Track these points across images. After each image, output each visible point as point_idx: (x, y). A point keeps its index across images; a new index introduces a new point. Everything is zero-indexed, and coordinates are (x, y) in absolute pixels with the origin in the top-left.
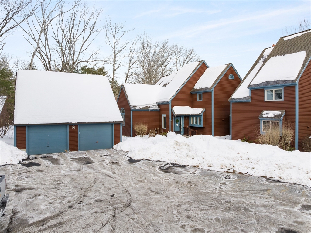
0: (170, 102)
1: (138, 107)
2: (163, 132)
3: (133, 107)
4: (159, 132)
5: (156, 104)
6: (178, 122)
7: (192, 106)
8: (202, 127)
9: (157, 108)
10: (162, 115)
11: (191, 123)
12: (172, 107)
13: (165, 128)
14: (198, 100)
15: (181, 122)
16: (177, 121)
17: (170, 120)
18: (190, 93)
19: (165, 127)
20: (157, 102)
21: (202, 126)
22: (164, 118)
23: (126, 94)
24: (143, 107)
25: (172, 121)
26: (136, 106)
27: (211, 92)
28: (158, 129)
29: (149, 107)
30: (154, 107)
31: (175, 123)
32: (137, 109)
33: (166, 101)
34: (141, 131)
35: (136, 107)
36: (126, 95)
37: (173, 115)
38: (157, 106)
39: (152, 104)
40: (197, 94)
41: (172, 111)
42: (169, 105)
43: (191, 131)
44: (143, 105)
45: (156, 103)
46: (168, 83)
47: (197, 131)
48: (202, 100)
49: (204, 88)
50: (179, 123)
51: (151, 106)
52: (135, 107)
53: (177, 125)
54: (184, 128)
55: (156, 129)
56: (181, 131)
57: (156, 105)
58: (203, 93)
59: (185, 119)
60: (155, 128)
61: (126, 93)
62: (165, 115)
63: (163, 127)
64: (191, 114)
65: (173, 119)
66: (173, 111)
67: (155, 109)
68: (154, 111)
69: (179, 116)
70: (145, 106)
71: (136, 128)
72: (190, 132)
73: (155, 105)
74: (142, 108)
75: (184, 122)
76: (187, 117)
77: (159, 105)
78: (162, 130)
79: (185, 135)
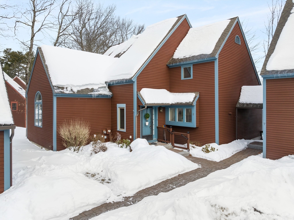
0: (135, 80)
1: (69, 89)
2: (119, 138)
3: (59, 88)
4: (111, 138)
5: (105, 85)
7: (171, 89)
8: (195, 127)
9: (106, 92)
10: (118, 105)
11: (170, 120)
12: (139, 89)
13: (124, 130)
14: (183, 78)
15: (154, 118)
16: (146, 117)
17: (135, 114)
18: (167, 65)
19: (122, 127)
20: (107, 81)
21: (193, 124)
22: (122, 110)
23: (45, 63)
24: (80, 89)
25: (138, 117)
26: (65, 87)
27: (214, 62)
28: (109, 131)
29: (92, 90)
30: (102, 89)
31: (144, 120)
32: (67, 92)
33: (125, 78)
34: (75, 138)
35: (65, 89)
36: (44, 66)
37: (141, 106)
38: (107, 88)
39: (98, 84)
40: (180, 67)
41: (138, 98)
42: (132, 85)
43: (173, 135)
44: (80, 86)
45: (106, 83)
46: (124, 52)
47: (189, 134)
48: (192, 78)
49: (196, 55)
50: (149, 119)
51: (95, 87)
52: (63, 88)
53: (147, 123)
55: (105, 132)
56: (154, 134)
57: (105, 87)
58: (193, 65)
59: (159, 112)
60: (104, 129)
61: (45, 61)
62: (124, 106)
63: (119, 128)
64: (170, 103)
65: (139, 112)
66: (141, 96)
67: (104, 95)
68: (101, 98)
69: (151, 107)
70: (84, 88)
71: (65, 133)
72: (172, 137)
73: (103, 87)
74: (78, 91)
75: (157, 118)
76: (162, 109)
77: (110, 86)
78: (118, 134)
79: (160, 141)
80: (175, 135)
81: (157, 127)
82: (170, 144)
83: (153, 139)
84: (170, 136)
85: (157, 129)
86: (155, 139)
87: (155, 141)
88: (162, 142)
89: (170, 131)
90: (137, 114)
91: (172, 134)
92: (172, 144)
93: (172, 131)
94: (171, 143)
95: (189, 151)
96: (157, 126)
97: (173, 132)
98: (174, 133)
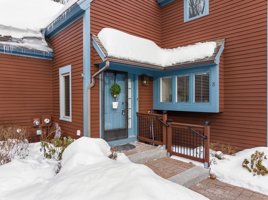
2: (58, 134)
6: (118, 93)
8: (218, 111)
10: (61, 68)
11: (161, 101)
12: (95, 29)
13: (70, 119)
14: (187, 18)
15: (130, 96)
16: (115, 92)
17: (87, 83)
19: (67, 114)
22: (67, 78)
25: (94, 89)
28: (47, 121)
31: (108, 97)
43: (170, 130)
45: (42, 31)
47: (208, 127)
50: (121, 96)
53: (115, 105)
54: (140, 116)
55: (37, 123)
56: (130, 126)
59: (141, 85)
60: (36, 117)
62: (68, 68)
72: (168, 133)
75: (138, 97)
79: (142, 140)
80: (174, 130)
81: (137, 113)
82: (162, 148)
83: (127, 137)
84: (162, 131)
85: (136, 117)
86: (133, 136)
87: (133, 141)
88: (146, 143)
89: (162, 120)
90: (91, 82)
91: (167, 127)
92: (167, 148)
93: (167, 121)
94: (164, 146)
95: (209, 166)
96: (137, 111)
97: (169, 123)
98: (172, 124)
